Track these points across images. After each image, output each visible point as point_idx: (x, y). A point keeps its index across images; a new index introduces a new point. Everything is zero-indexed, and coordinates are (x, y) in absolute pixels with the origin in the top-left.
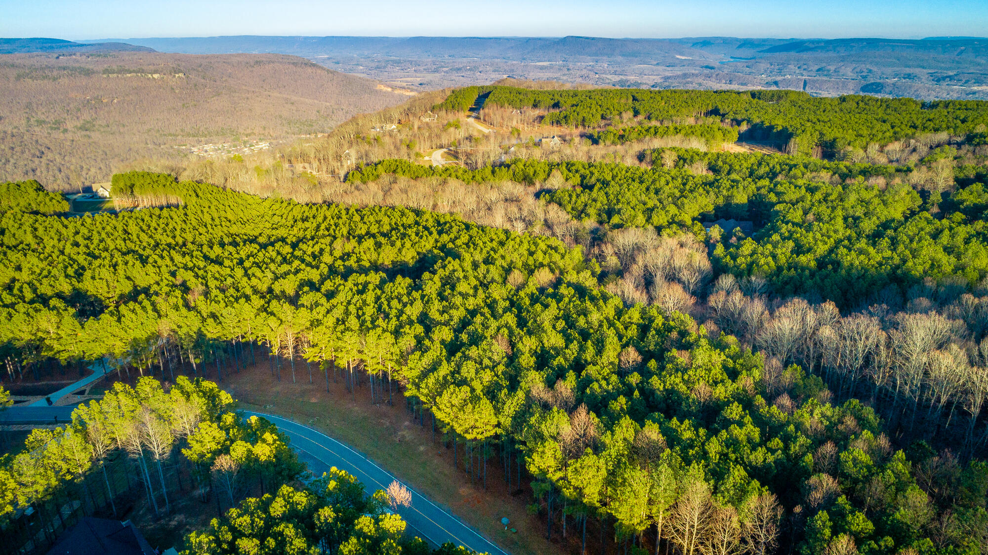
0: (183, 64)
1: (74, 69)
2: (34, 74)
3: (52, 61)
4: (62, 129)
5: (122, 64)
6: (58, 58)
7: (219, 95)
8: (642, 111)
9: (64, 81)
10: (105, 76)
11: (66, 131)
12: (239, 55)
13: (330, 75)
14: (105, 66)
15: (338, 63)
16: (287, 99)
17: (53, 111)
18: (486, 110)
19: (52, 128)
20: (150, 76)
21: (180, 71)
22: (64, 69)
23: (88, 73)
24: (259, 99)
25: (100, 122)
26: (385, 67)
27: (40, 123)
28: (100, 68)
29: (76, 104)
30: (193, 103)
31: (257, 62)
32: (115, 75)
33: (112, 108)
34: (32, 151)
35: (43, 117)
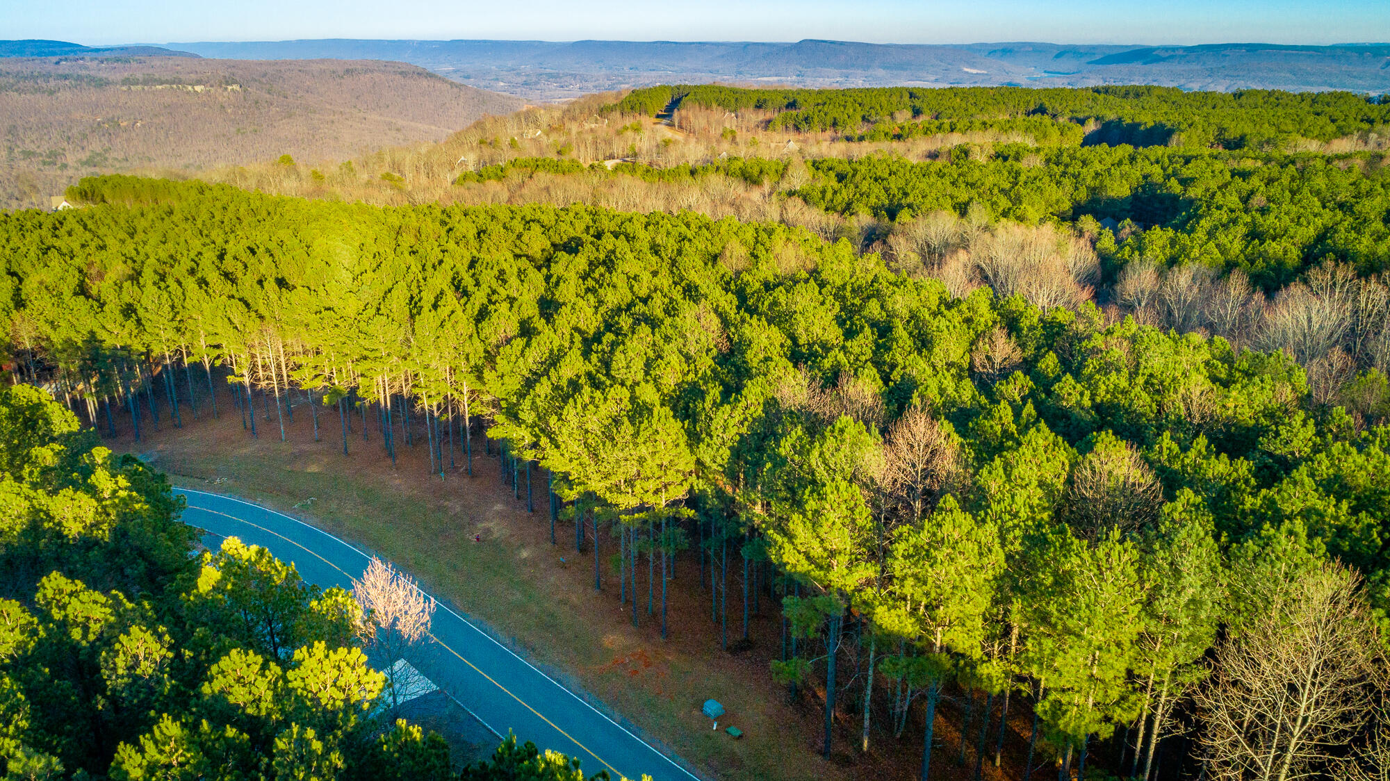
0: (240, 72)
1: (79, 78)
2: (21, 85)
3: (50, 67)
4: (59, 164)
5: (151, 71)
6: (58, 63)
7: (290, 117)
8: (926, 110)
9: (65, 95)
10: (124, 88)
11: (65, 166)
12: (322, 61)
13: (455, 90)
14: (126, 75)
15: (468, 77)
16: (390, 123)
17: (47, 138)
18: (683, 112)
19: (44, 163)
20: (190, 88)
21: (235, 82)
22: (66, 77)
23: (101, 84)
24: (350, 123)
25: (115, 155)
26: (536, 83)
27: (28, 154)
28: (118, 77)
29: (81, 128)
30: (253, 127)
31: (347, 71)
32: (139, 87)
33: (133, 134)
34: (9, 191)
35: (32, 147)
